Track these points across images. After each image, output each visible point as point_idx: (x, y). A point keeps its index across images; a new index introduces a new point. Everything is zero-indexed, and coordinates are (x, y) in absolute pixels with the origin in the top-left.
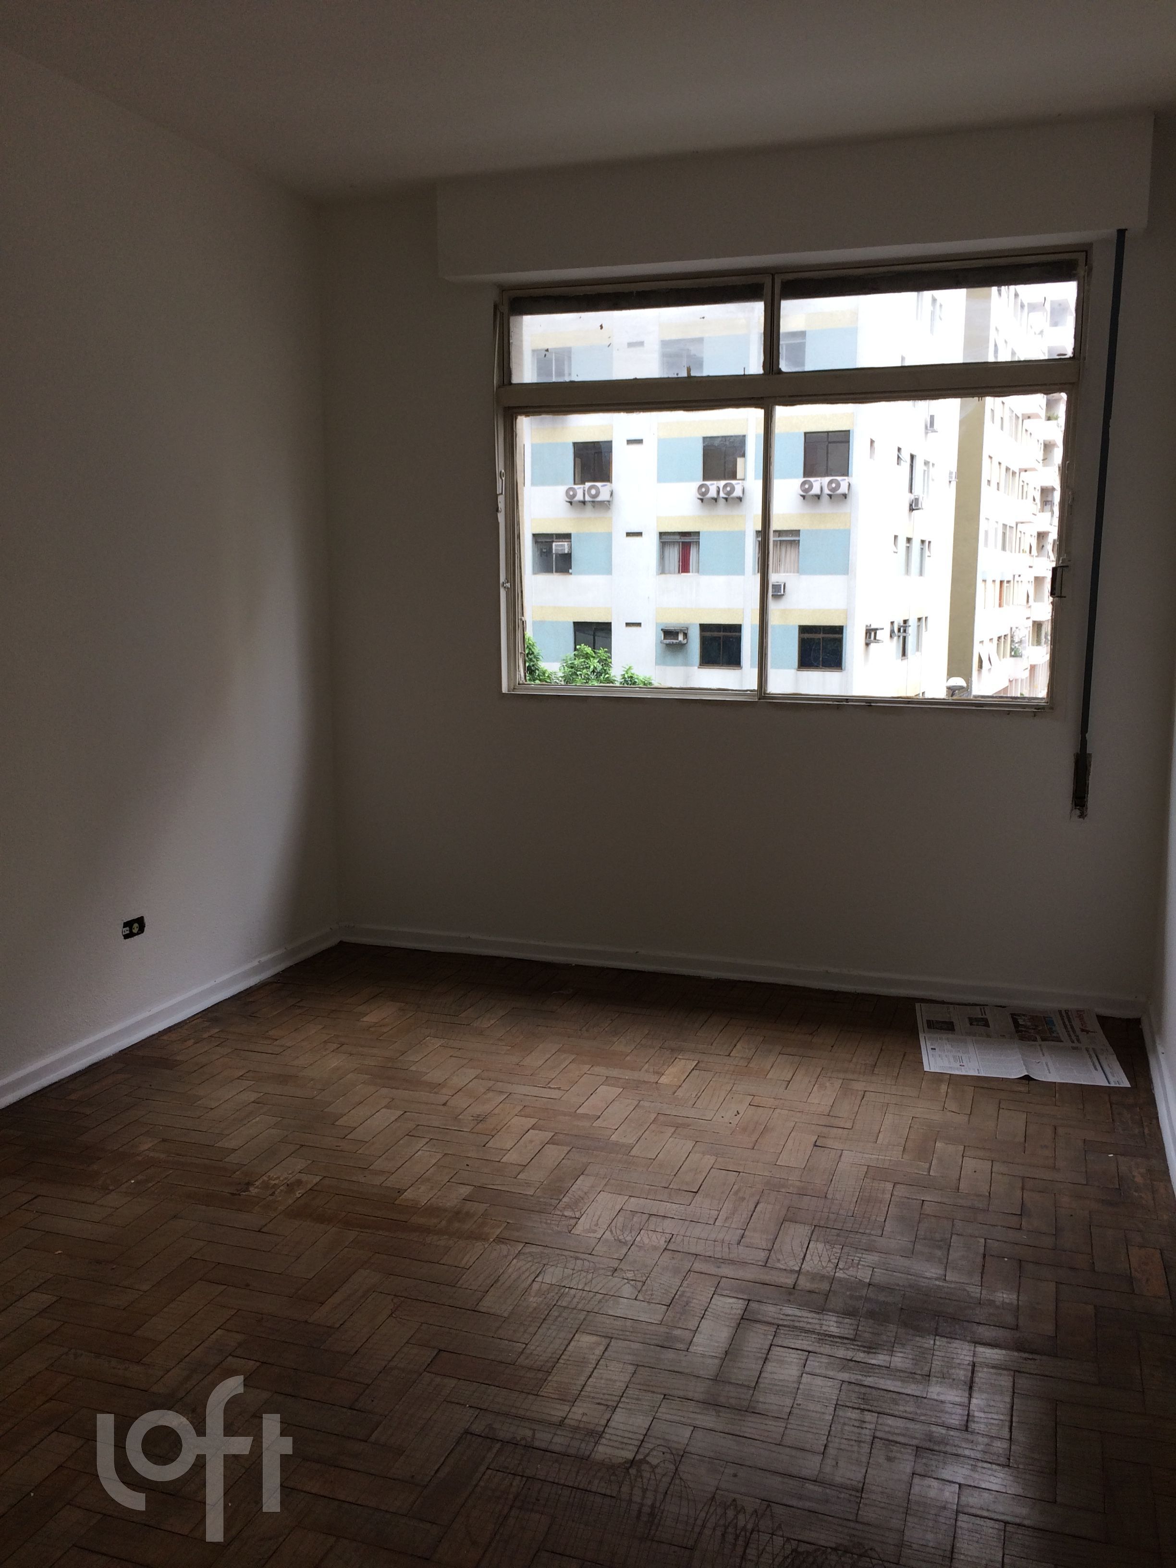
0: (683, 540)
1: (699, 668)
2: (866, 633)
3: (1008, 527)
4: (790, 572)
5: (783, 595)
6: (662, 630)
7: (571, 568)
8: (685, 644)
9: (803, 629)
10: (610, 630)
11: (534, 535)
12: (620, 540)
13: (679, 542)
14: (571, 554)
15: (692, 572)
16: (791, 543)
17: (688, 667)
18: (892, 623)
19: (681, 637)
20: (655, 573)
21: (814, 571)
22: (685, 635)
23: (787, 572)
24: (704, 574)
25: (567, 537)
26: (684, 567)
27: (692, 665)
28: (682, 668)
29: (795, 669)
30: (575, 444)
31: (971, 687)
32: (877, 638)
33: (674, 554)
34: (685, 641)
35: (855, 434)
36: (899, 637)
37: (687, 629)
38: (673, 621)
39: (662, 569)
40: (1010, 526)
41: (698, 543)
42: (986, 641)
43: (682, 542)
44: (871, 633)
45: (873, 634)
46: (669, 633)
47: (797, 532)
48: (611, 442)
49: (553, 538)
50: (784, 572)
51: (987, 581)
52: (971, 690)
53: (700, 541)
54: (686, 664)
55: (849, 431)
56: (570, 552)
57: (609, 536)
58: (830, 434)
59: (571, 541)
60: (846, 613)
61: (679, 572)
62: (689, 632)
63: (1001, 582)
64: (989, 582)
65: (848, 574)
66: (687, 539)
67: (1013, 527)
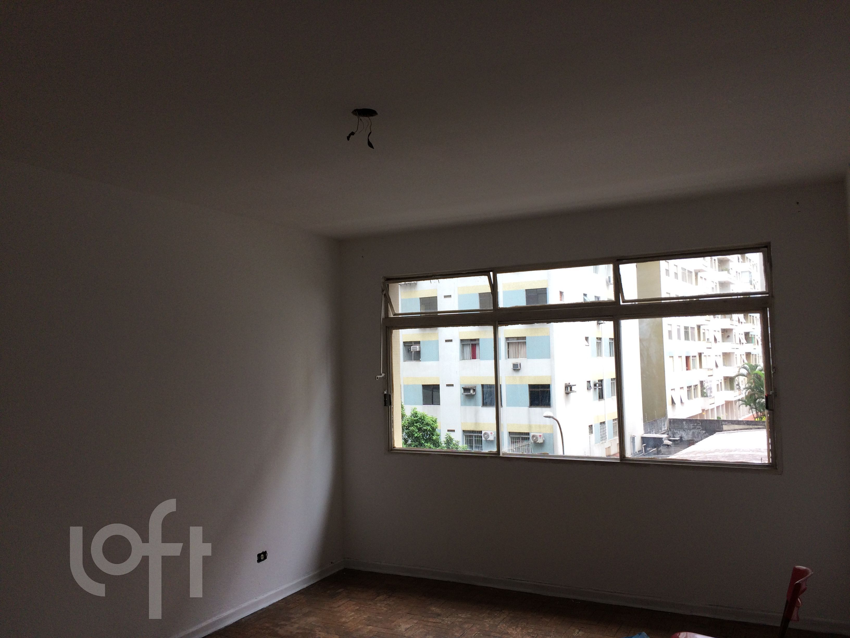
0: (472, 343)
1: (482, 407)
2: (566, 388)
3: (690, 328)
4: (524, 358)
5: (520, 369)
6: (462, 388)
7: (420, 358)
8: (474, 395)
9: (531, 386)
10: (439, 388)
11: (404, 342)
12: (442, 344)
13: (470, 344)
14: (420, 351)
15: (477, 359)
16: (523, 343)
17: (476, 406)
18: (589, 382)
19: (472, 391)
20: (459, 360)
21: (534, 357)
22: (474, 390)
23: (522, 358)
24: (482, 360)
25: (418, 343)
26: (474, 356)
27: (479, 406)
28: (474, 407)
29: (528, 407)
30: (420, 298)
31: (667, 414)
32: (572, 390)
33: (468, 350)
34: (474, 393)
35: (549, 290)
36: (595, 389)
37: (475, 387)
38: (469, 383)
39: (463, 357)
40: (691, 327)
41: (479, 345)
42: (677, 389)
43: (471, 344)
44: (568, 389)
45: (569, 388)
46: (466, 390)
47: (524, 338)
48: (437, 297)
49: (412, 344)
50: (521, 358)
51: (674, 357)
52: (667, 416)
53: (480, 343)
54: (476, 405)
55: (546, 288)
56: (420, 350)
57: (437, 342)
58: (537, 290)
59: (420, 345)
60: (551, 378)
61: (471, 359)
62: (476, 388)
63: (687, 358)
64: (676, 357)
65: (550, 358)
66: (474, 343)
67: (694, 328)
